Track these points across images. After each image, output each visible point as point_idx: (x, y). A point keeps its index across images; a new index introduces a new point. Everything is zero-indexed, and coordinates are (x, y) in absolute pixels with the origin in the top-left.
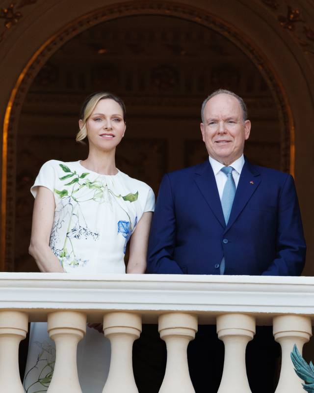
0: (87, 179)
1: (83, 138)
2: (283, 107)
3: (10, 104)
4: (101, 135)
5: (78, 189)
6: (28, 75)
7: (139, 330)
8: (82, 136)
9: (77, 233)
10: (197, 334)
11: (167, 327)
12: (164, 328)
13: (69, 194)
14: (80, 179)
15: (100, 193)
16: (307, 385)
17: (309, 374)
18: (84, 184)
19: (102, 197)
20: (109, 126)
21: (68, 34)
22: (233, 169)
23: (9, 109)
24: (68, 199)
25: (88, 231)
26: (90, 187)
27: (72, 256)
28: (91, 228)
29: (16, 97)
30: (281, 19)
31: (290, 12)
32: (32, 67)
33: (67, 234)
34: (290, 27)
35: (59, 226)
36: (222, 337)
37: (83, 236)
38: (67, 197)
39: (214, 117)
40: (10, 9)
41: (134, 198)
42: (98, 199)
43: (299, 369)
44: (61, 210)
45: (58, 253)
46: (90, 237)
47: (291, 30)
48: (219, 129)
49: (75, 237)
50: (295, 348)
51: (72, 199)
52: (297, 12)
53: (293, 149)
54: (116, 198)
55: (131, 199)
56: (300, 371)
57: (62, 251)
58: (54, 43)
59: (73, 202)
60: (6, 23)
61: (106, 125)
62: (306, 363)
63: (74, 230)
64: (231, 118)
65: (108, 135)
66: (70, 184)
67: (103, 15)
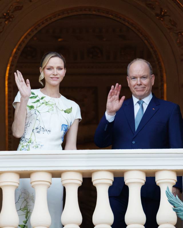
0: (45, 100)
1: (42, 79)
2: (159, 63)
3: (9, 65)
4: (51, 78)
5: (40, 106)
6: (18, 49)
7: (81, 181)
8: (41, 77)
9: (38, 130)
10: (113, 183)
11: (96, 179)
12: (95, 179)
13: (35, 108)
14: (40, 100)
15: (51, 108)
16: (175, 208)
17: (176, 202)
18: (43, 103)
19: (53, 110)
20: (55, 73)
21: (40, 26)
22: (144, 102)
23: (8, 68)
24: (35, 111)
25: (45, 129)
26: (46, 104)
27: (35, 142)
28: (46, 128)
29: (12, 62)
30: (157, 15)
31: (161, 11)
32: (20, 45)
33: (33, 130)
34: (162, 19)
35: (28, 125)
36: (127, 183)
37: (41, 132)
38: (33, 110)
39: (134, 75)
40: (8, 14)
41: (70, 112)
42: (51, 112)
43: (170, 199)
44: (30, 117)
45: (27, 141)
46: (46, 132)
47: (162, 21)
48: (137, 82)
49: (37, 132)
50: (168, 188)
51: (36, 111)
52: (166, 11)
53: (165, 86)
54: (61, 111)
55: (68, 112)
56: (171, 200)
57: (29, 140)
58: (32, 31)
59: (37, 113)
60: (6, 21)
61: (54, 72)
62: (174, 196)
63: (37, 128)
64: (144, 76)
65: (55, 78)
66: (34, 102)
67: (59, 15)
